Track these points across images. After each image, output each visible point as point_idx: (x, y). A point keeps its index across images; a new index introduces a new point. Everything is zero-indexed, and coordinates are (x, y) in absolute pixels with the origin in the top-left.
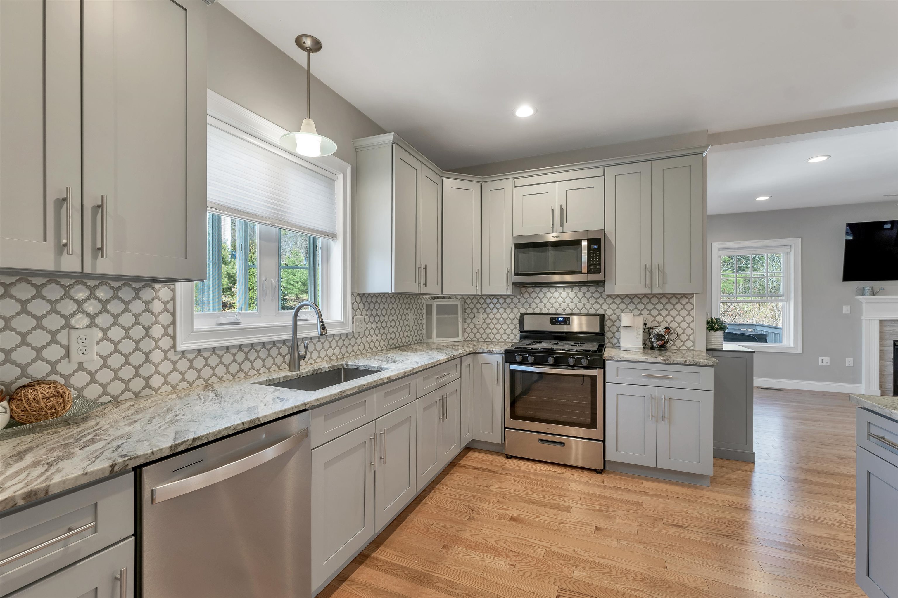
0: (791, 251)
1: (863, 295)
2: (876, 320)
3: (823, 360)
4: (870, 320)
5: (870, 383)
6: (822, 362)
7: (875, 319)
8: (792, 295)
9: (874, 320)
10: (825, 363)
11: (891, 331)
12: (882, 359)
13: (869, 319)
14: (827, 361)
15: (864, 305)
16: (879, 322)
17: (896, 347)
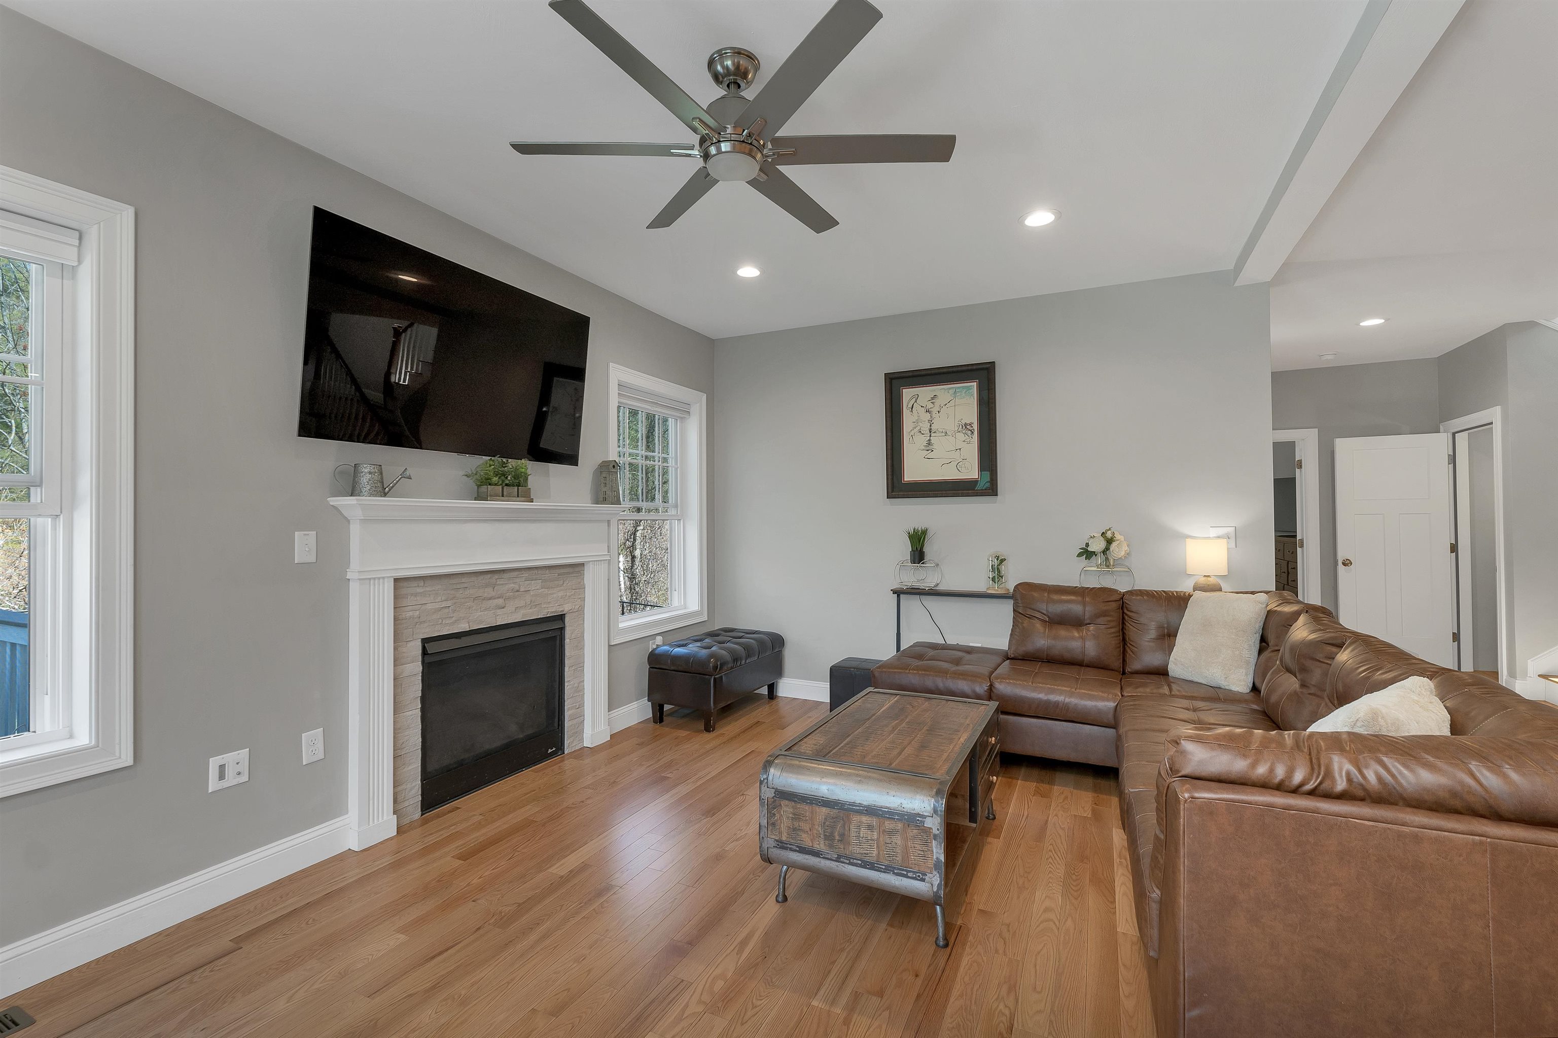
0: (80, 261)
1: (353, 491)
2: (386, 580)
3: (222, 768)
4: (372, 581)
5: (371, 802)
6: (222, 776)
7: (384, 578)
8: (86, 482)
9: (381, 580)
10: (231, 780)
11: (418, 613)
12: (398, 708)
13: (370, 579)
14: (239, 768)
15: (355, 530)
16: (389, 586)
17: (428, 659)
